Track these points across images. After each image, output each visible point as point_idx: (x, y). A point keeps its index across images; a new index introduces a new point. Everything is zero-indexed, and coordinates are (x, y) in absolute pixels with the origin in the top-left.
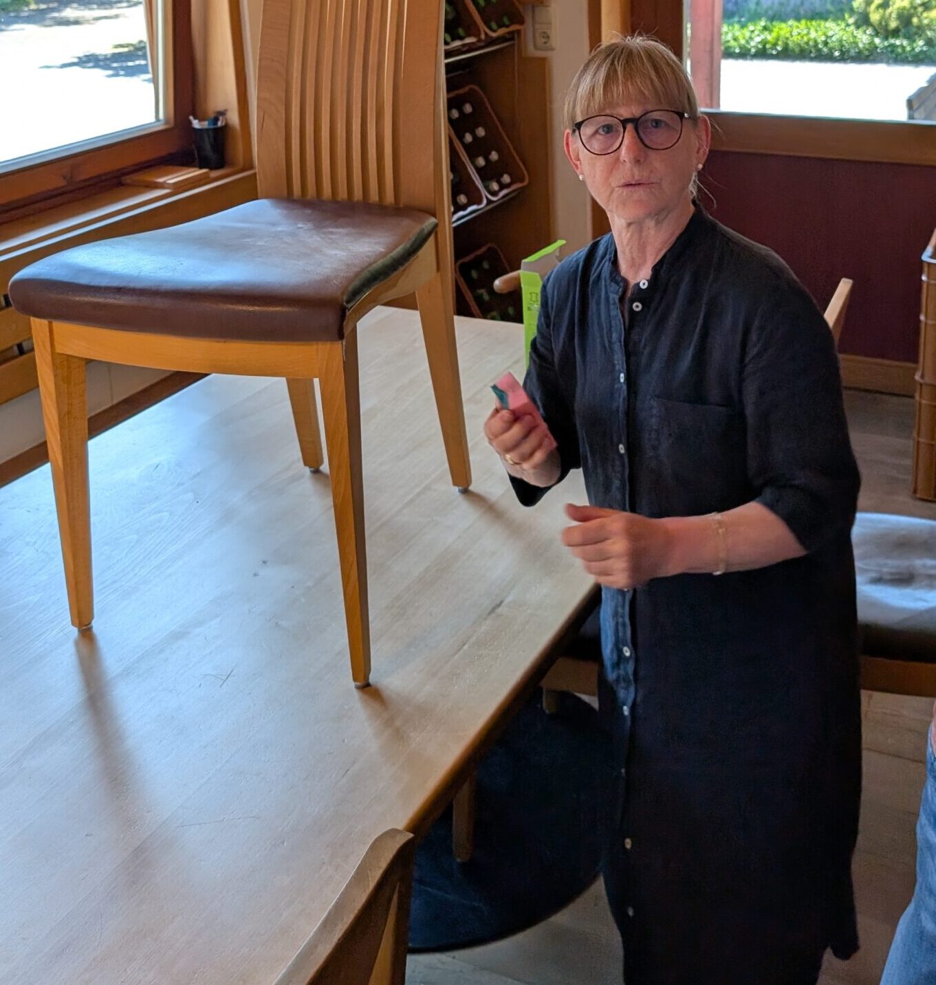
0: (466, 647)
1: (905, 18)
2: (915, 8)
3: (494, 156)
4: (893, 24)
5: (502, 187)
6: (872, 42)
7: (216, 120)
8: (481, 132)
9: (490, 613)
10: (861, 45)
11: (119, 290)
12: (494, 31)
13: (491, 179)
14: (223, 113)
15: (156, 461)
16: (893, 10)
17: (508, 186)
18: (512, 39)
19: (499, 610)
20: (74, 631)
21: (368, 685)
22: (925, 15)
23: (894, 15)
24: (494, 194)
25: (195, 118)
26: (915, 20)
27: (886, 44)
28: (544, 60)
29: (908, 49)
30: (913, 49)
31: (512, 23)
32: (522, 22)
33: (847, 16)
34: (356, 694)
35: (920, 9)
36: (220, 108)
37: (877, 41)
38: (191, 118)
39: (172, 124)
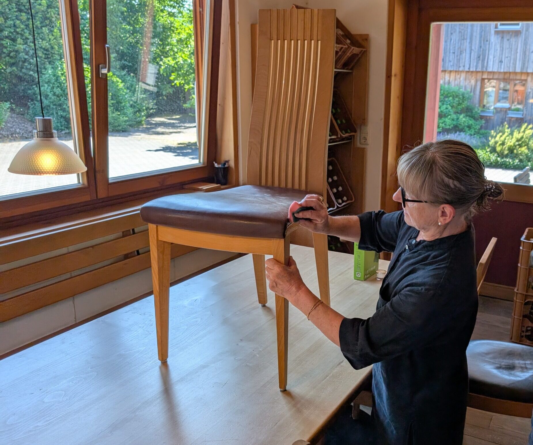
0: (328, 378)
1: (511, 150)
2: (516, 146)
3: (340, 189)
4: (506, 152)
5: (343, 202)
6: (496, 159)
7: (225, 164)
8: (335, 178)
9: (338, 365)
10: (492, 160)
12: (344, 134)
13: (339, 198)
14: (227, 162)
15: (195, 298)
16: (506, 146)
17: (346, 201)
18: (351, 139)
19: (342, 364)
20: (159, 363)
21: (285, 390)
22: (520, 149)
23: (506, 149)
24: (340, 204)
25: (216, 163)
26: (515, 151)
27: (503, 160)
28: (364, 148)
29: (512, 163)
30: (514, 163)
31: (352, 132)
32: (355, 132)
33: (487, 148)
34: (280, 394)
35: (518, 147)
36: (227, 160)
37: (499, 159)
38: (214, 162)
39: (206, 165)
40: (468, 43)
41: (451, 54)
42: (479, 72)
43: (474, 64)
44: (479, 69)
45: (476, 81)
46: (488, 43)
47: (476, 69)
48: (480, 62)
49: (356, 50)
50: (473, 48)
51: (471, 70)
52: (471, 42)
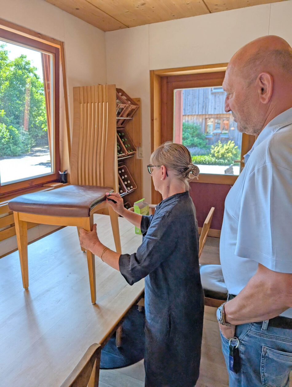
0: (118, 295)
1: (223, 155)
2: (225, 153)
3: (129, 182)
4: (220, 156)
5: (131, 189)
6: (215, 161)
8: (126, 176)
9: (124, 287)
10: (213, 161)
11: (34, 204)
12: (129, 152)
13: (128, 187)
14: (66, 171)
15: (46, 249)
16: (220, 153)
17: (132, 189)
18: (133, 155)
19: (127, 286)
21: (95, 304)
22: (227, 154)
23: (220, 155)
24: (129, 190)
25: (60, 171)
26: (225, 156)
27: (219, 161)
28: (140, 160)
29: (224, 162)
30: (225, 162)
31: (133, 151)
32: (136, 151)
33: (210, 155)
34: (92, 306)
35: (226, 153)
36: (66, 169)
37: (216, 160)
38: (59, 171)
39: (55, 173)
40: (197, 100)
41: (188, 106)
42: (204, 115)
43: (201, 111)
44: (204, 113)
45: (203, 120)
46: (208, 99)
47: (202, 113)
48: (204, 109)
49: (134, 107)
50: (200, 102)
51: (200, 114)
52: (198, 99)
